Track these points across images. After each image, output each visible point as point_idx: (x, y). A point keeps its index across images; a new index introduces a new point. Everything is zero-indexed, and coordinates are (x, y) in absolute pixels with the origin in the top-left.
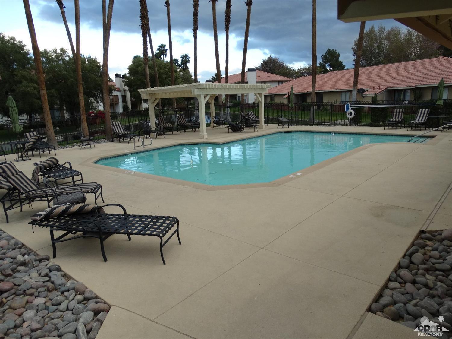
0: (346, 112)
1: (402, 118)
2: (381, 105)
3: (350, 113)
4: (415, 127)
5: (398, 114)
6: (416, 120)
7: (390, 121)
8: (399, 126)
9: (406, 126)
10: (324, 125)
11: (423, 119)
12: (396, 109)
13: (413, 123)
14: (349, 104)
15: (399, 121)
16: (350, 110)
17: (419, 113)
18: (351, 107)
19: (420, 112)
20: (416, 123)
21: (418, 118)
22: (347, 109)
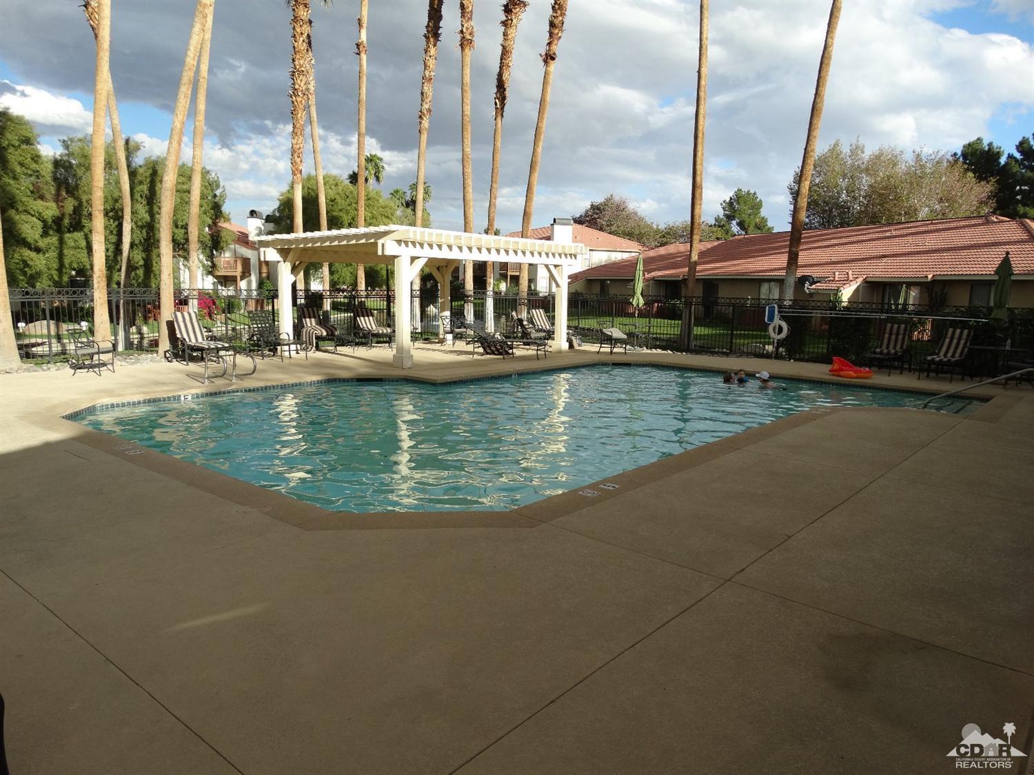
0: (769, 324)
1: (905, 347)
2: (852, 311)
3: (778, 327)
4: (937, 372)
5: (893, 337)
6: (938, 354)
7: (875, 353)
8: (896, 368)
9: (913, 369)
10: (713, 353)
11: (957, 354)
12: (889, 325)
13: (933, 360)
14: (776, 306)
15: (896, 353)
16: (777, 321)
17: (945, 338)
18: (779, 312)
19: (949, 335)
20: (941, 360)
21: (944, 349)
22: (771, 318)
